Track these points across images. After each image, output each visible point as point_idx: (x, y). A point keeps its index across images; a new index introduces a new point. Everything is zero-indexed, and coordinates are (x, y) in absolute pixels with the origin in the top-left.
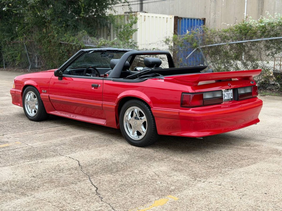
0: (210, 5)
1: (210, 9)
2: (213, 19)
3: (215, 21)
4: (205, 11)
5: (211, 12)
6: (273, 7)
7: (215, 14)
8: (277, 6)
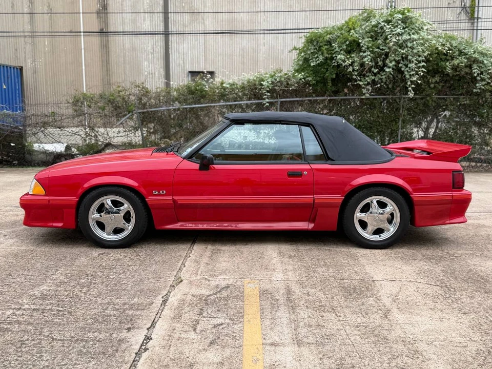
0: (25, 48)
1: (25, 53)
2: (31, 68)
3: (35, 72)
4: (17, 56)
5: (27, 59)
6: (122, 59)
7: (34, 61)
8: (127, 58)
